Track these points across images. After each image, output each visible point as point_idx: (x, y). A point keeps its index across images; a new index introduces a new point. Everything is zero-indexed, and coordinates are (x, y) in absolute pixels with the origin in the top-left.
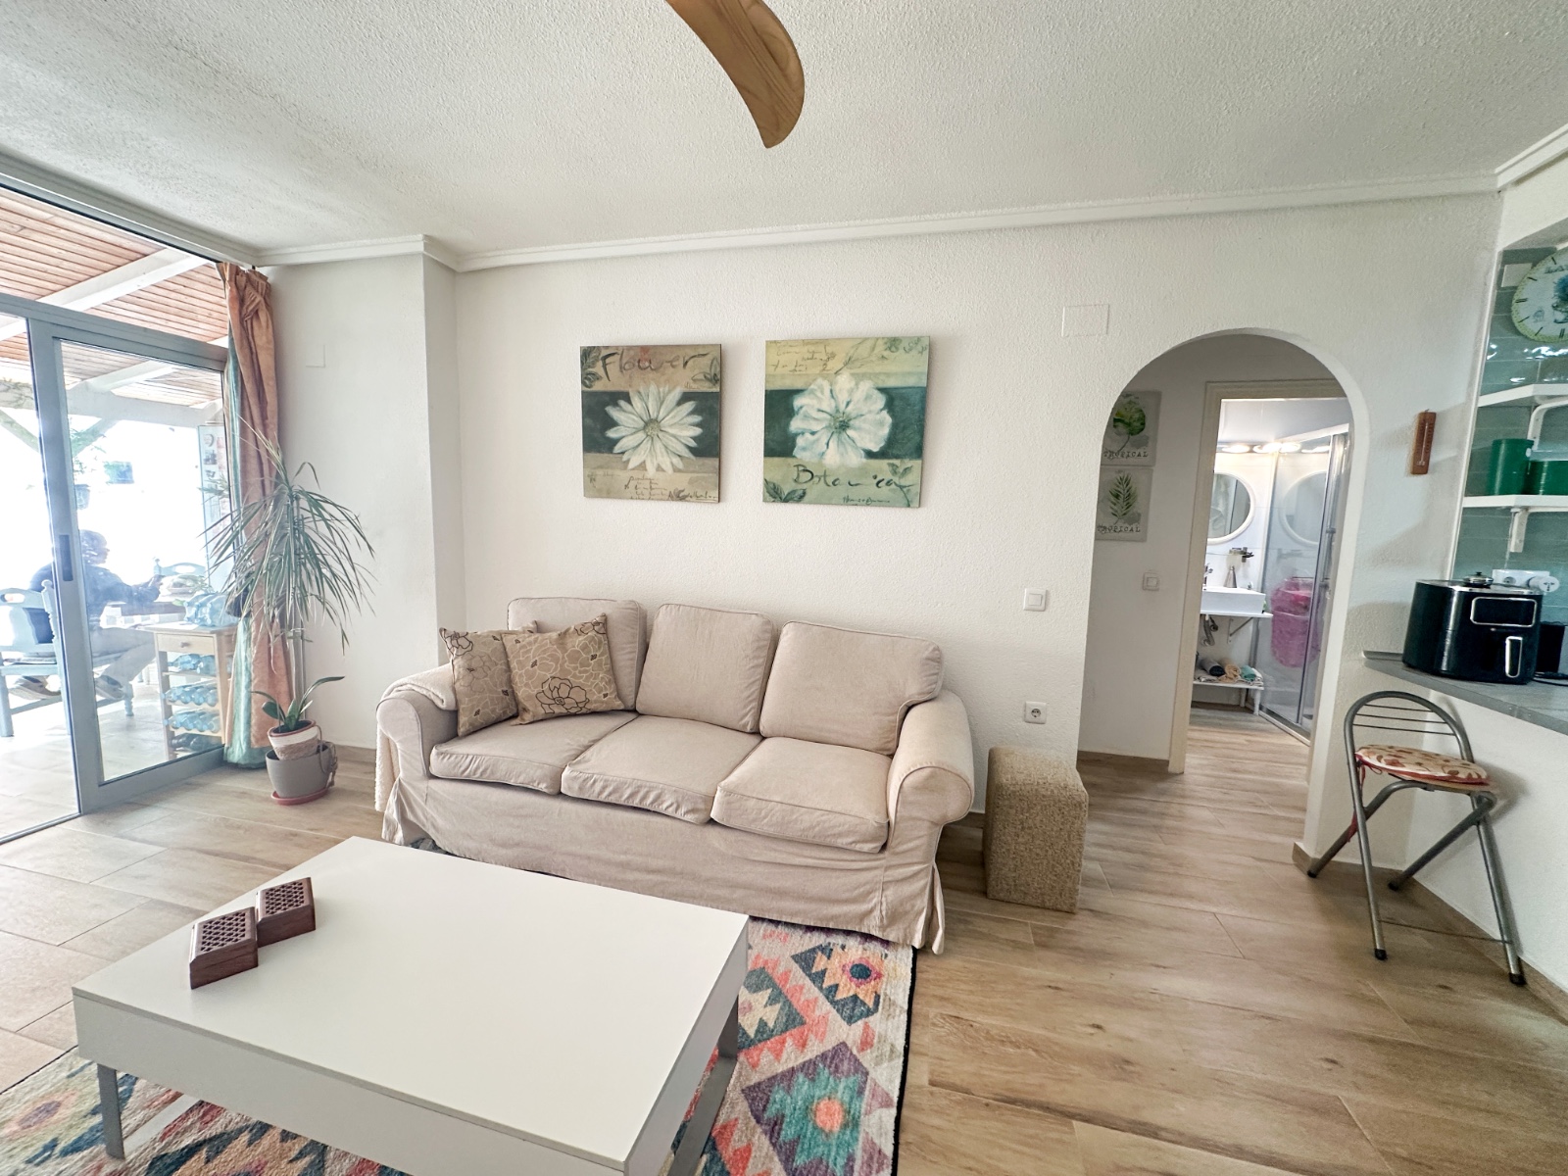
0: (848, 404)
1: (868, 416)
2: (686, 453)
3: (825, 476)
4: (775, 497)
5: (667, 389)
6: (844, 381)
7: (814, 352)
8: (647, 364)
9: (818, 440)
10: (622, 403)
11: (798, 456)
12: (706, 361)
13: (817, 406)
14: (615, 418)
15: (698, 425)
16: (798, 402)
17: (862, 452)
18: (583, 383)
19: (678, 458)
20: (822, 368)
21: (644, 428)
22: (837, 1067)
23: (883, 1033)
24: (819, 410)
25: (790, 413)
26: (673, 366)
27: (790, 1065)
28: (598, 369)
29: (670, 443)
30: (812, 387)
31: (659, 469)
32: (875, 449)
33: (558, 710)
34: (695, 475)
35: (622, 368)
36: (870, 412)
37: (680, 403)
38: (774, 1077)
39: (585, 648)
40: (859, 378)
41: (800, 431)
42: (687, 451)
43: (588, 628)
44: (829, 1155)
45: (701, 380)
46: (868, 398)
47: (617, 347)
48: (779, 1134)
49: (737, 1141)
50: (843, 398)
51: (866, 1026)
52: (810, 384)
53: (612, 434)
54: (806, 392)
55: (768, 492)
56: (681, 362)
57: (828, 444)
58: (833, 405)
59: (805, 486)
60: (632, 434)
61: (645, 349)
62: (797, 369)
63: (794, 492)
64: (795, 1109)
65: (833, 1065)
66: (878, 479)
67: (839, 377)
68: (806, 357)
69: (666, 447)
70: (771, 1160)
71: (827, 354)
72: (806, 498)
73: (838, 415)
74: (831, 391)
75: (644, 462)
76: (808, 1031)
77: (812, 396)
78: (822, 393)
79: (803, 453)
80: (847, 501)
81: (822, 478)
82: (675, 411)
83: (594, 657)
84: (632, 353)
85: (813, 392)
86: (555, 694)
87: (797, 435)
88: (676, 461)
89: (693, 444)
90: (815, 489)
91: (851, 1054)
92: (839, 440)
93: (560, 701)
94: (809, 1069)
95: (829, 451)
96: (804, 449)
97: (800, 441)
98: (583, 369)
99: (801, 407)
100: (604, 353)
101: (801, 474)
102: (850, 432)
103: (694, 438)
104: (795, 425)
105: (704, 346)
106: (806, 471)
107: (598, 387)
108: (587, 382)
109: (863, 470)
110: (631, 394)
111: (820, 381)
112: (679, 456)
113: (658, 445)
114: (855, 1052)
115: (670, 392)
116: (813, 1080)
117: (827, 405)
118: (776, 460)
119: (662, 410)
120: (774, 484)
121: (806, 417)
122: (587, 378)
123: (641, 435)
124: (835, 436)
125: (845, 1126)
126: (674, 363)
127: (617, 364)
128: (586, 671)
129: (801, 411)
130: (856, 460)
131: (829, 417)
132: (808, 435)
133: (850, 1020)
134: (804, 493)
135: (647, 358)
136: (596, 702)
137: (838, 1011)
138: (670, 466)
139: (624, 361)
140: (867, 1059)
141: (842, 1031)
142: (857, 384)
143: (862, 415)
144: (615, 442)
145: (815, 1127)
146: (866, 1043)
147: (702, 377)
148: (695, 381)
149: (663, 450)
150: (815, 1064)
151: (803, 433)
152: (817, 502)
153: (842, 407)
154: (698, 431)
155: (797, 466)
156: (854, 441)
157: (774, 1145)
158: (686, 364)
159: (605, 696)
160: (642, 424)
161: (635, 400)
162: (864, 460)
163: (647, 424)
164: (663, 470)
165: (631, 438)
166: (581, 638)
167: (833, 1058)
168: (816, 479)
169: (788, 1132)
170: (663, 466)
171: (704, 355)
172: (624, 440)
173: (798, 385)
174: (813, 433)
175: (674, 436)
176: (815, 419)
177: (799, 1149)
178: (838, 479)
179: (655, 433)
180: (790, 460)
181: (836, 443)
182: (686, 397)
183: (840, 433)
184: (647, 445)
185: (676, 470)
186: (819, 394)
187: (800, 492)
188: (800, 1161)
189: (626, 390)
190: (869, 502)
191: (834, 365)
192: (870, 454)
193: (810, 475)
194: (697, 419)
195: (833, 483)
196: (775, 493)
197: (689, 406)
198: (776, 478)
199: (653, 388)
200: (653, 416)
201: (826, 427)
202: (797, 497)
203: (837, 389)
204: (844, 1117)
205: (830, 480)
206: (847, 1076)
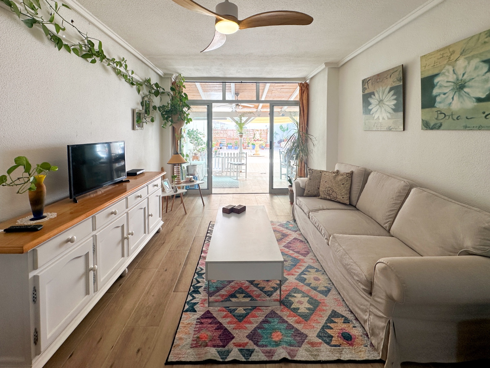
0: (464, 75)
1: (477, 79)
2: (391, 111)
3: (452, 115)
4: (427, 128)
5: (385, 88)
6: (461, 63)
7: (443, 54)
8: (379, 80)
9: (447, 97)
10: (373, 96)
11: (437, 106)
12: (397, 73)
13: (446, 80)
14: (371, 102)
15: (395, 99)
16: (436, 80)
17: (474, 99)
18: (363, 92)
19: (389, 114)
20: (448, 60)
21: (379, 104)
22: (296, 336)
23: (322, 350)
24: (447, 82)
25: (433, 86)
26: (387, 79)
27: (288, 321)
28: (366, 86)
29: (386, 108)
30: (443, 71)
31: (383, 119)
32: (483, 96)
33: (328, 197)
34: (395, 120)
35: (372, 84)
36: (478, 76)
37: (389, 92)
38: (281, 317)
39: (341, 180)
40: (469, 59)
41: (437, 94)
42: (392, 110)
43: (345, 174)
44: (264, 339)
45: (396, 81)
46: (476, 68)
47: (371, 77)
48: (264, 323)
49: (258, 313)
50: (460, 72)
51: (321, 343)
52: (442, 70)
53: (370, 108)
54: (440, 74)
55: (424, 125)
56: (389, 76)
57: (453, 98)
58: (455, 77)
59: (441, 121)
60: (375, 107)
61: (378, 75)
62: (435, 64)
63: (435, 124)
64: (274, 326)
65: (296, 334)
66: (486, 114)
67: (458, 62)
68: (439, 58)
69: (385, 110)
70: (257, 323)
71: (450, 52)
72: (442, 128)
73: (458, 82)
74: (454, 70)
75: (379, 117)
76: (304, 323)
77: (443, 75)
78: (449, 72)
79: (439, 105)
80: (466, 128)
81: (451, 117)
82: (388, 95)
83: (343, 184)
84: (375, 77)
85: (444, 74)
86: (328, 193)
87: (436, 96)
88: (388, 115)
89: (394, 107)
90: (446, 123)
91: (305, 340)
92: (460, 96)
93: (329, 195)
94: (290, 327)
95: (453, 102)
96: (440, 103)
97: (438, 99)
98: (363, 87)
99: (438, 83)
100: (368, 80)
101: (439, 115)
102: (466, 90)
103: (394, 105)
104: (435, 92)
105: (396, 67)
106: (441, 113)
107: (366, 92)
108: (363, 91)
109: (474, 109)
110: (375, 92)
111: (447, 67)
112: (389, 113)
113: (383, 109)
114: (306, 341)
115: (386, 88)
116: (286, 329)
117: (452, 77)
118: (427, 110)
119: (384, 96)
120: (426, 121)
121: (441, 86)
122: (364, 89)
123: (378, 106)
124: (457, 93)
125: (276, 342)
126: (387, 77)
127: (371, 83)
128: (338, 188)
129: (438, 84)
130: (470, 104)
131: (453, 84)
132: (442, 96)
133: (319, 336)
134: (441, 125)
135: (379, 78)
136: (339, 199)
137: (320, 331)
138: (386, 117)
139: (373, 81)
140: (305, 346)
141: (312, 335)
142: (469, 63)
143: (473, 79)
144: (371, 110)
145: (271, 333)
146: (312, 344)
147: (396, 80)
148: (394, 82)
149: (384, 111)
150: (293, 328)
151: (439, 95)
152: (448, 129)
153: (460, 77)
154: (395, 102)
155: (437, 111)
156: (469, 95)
157: (261, 323)
158: (390, 76)
159: (343, 198)
160: (378, 102)
161: (376, 94)
162: (476, 104)
163: (379, 102)
164: (384, 119)
165: (375, 108)
166: (341, 177)
167: (299, 333)
168: (447, 117)
169: (266, 326)
170: (384, 117)
171: (396, 71)
172: (373, 109)
173: (436, 72)
174: (445, 94)
175: (388, 105)
176: (445, 87)
177: (262, 330)
178: (459, 116)
179: (382, 105)
180: (434, 109)
181: (457, 97)
182: (391, 89)
183: (460, 91)
184: (379, 110)
185: (389, 119)
186: (447, 74)
187: (439, 124)
188: (259, 331)
189: (373, 91)
190: (480, 128)
191: (454, 57)
192: (479, 100)
193: (444, 115)
194: (395, 97)
195: (457, 119)
196: (427, 125)
197: (392, 92)
198: (427, 118)
199: (381, 88)
200: (381, 99)
201: (452, 89)
202: (437, 127)
203: (457, 68)
204: (278, 341)
205: (455, 117)
206: (294, 340)
